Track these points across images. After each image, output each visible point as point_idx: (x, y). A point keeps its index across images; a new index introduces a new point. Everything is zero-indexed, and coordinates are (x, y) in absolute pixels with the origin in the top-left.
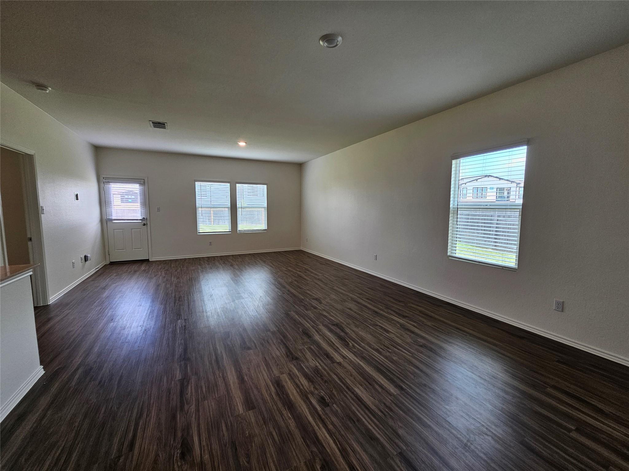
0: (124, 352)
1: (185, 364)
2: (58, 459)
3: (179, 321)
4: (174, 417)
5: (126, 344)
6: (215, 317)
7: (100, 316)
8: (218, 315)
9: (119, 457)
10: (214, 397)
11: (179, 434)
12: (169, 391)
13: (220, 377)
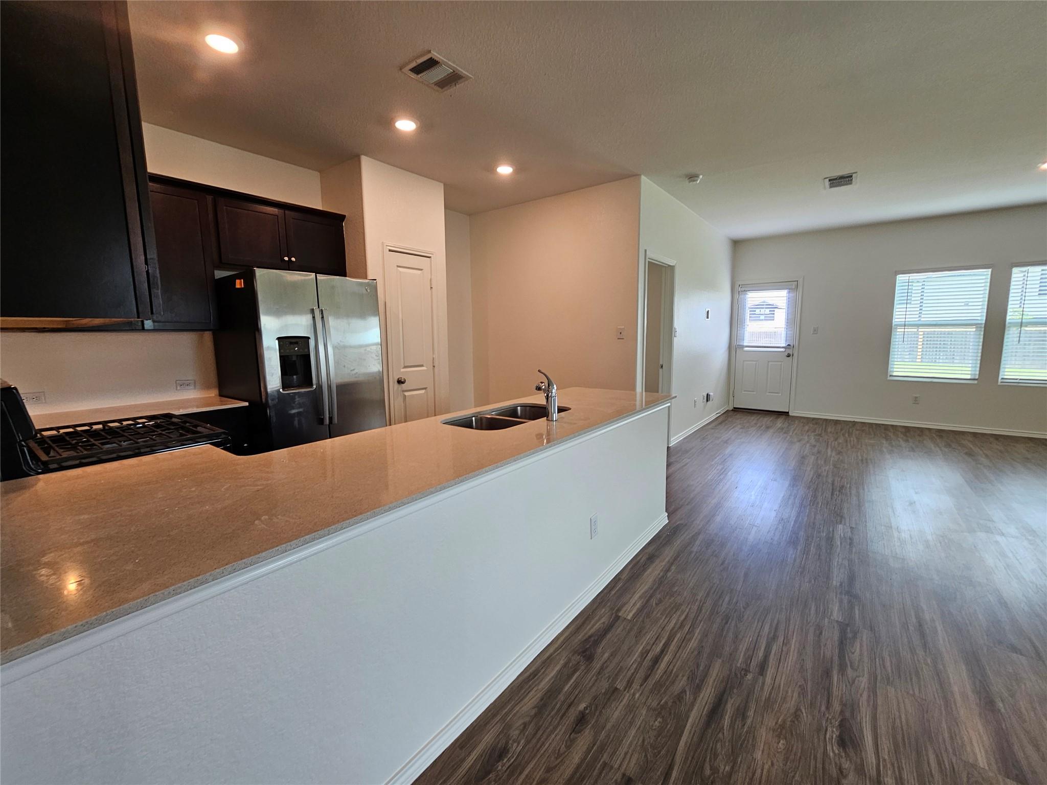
0: (751, 538)
1: (849, 602)
3: (840, 527)
4: (827, 674)
5: (755, 529)
6: (921, 547)
8: (927, 546)
9: (747, 671)
10: (911, 692)
11: (836, 706)
12: (819, 630)
13: (927, 664)
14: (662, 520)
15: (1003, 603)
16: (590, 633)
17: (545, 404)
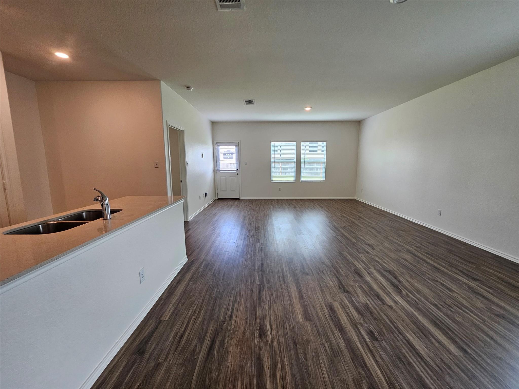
0: (225, 258)
1: (262, 274)
2: (195, 312)
3: (258, 243)
4: (255, 308)
5: (227, 253)
6: (283, 245)
7: (213, 232)
8: (284, 245)
9: (224, 322)
10: (281, 303)
11: (258, 321)
12: (252, 290)
13: (285, 290)
14: (185, 259)
15: (304, 259)
16: (142, 338)
17: (101, 208)
